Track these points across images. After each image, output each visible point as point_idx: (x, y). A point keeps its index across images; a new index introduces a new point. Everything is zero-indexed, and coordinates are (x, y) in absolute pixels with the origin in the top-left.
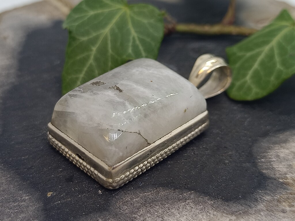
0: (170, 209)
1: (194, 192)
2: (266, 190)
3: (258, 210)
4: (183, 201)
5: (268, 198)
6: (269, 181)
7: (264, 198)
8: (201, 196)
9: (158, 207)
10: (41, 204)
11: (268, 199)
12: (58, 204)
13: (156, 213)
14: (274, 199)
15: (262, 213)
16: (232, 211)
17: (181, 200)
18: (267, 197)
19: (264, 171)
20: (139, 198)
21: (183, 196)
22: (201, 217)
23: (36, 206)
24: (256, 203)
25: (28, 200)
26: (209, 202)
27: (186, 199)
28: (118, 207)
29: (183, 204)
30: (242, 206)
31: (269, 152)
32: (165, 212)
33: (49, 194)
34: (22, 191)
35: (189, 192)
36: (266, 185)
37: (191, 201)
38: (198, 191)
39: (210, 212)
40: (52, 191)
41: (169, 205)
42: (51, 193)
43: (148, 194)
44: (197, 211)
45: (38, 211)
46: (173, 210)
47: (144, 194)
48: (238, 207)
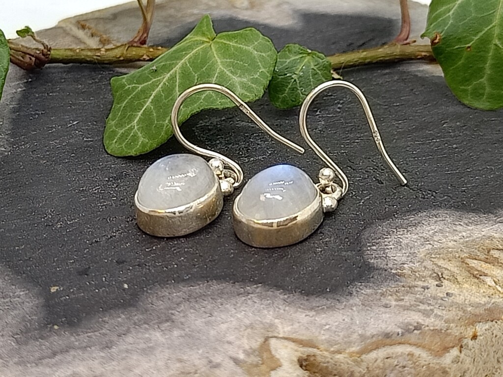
0: (223, 304)
1: (261, 286)
2: (368, 282)
3: (350, 304)
4: (244, 296)
6: (376, 272)
7: (362, 291)
8: (272, 290)
9: (206, 302)
10: (42, 300)
11: (368, 293)
12: (65, 300)
13: (203, 309)
14: (377, 293)
15: (354, 308)
16: (312, 306)
17: (241, 294)
18: (368, 290)
19: (372, 261)
20: (181, 293)
21: (245, 290)
22: (266, 313)
23: (34, 302)
24: (348, 297)
25: (24, 296)
26: (282, 297)
28: (150, 303)
29: (244, 298)
30: (328, 300)
31: (386, 238)
32: (215, 307)
33: (53, 289)
34: (15, 286)
35: (255, 286)
36: (371, 277)
37: (256, 295)
38: (268, 285)
39: (280, 307)
40: (58, 285)
41: (223, 299)
42: (56, 288)
43: (195, 288)
44: (262, 306)
45: (37, 307)
46: (227, 306)
47: (189, 288)
48: (321, 302)
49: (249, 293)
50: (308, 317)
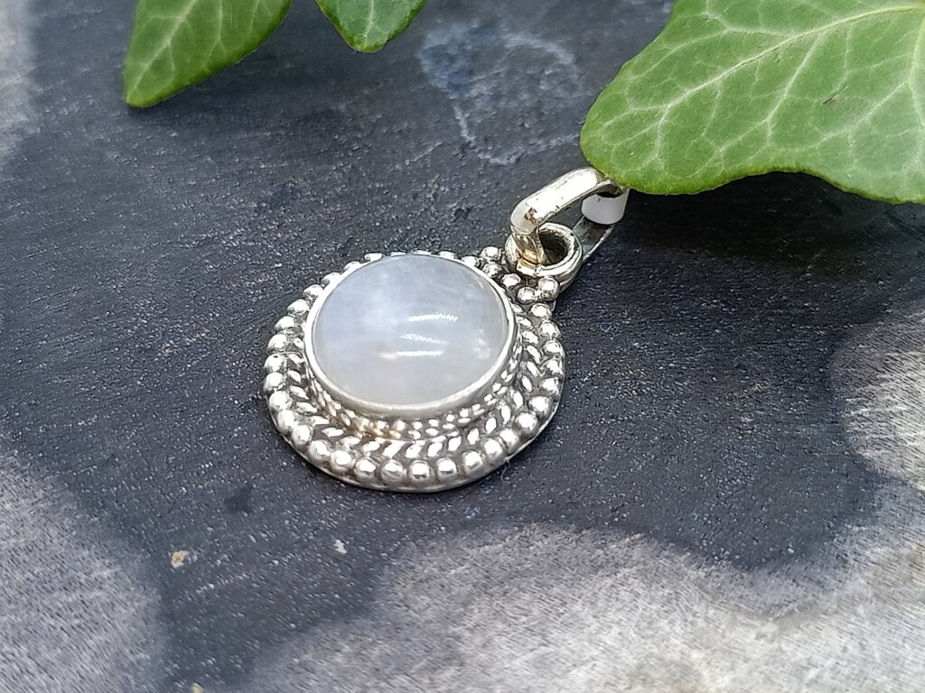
0: (565, 600)
1: (641, 539)
2: (874, 523)
3: (848, 597)
4: (608, 573)
5: (879, 552)
6: (883, 491)
7: (868, 553)
8: (666, 553)
9: (527, 597)
10: (153, 597)
11: (881, 558)
12: (208, 594)
13: (524, 619)
14: (900, 557)
15: (861, 610)
16: (765, 604)
17: (601, 566)
18: (879, 550)
19: (868, 454)
20: (467, 566)
21: (606, 555)
22: (667, 628)
23: (136, 604)
24: (840, 572)
25: (111, 583)
26: (693, 574)
27: (617, 564)
28: (401, 601)
29: (609, 581)
30: (798, 585)
31: (884, 380)
32: (550, 612)
33: (178, 559)
34: (89, 550)
35: (628, 540)
36: (875, 505)
37: (634, 570)
38: (656, 535)
39: (695, 608)
40: (184, 545)
41: (563, 586)
42: (182, 554)
43: (494, 547)
44: (654, 607)
45: (146, 621)
46: (577, 607)
47: (482, 550)
48: (783, 590)
49: (617, 565)
50: (762, 641)
